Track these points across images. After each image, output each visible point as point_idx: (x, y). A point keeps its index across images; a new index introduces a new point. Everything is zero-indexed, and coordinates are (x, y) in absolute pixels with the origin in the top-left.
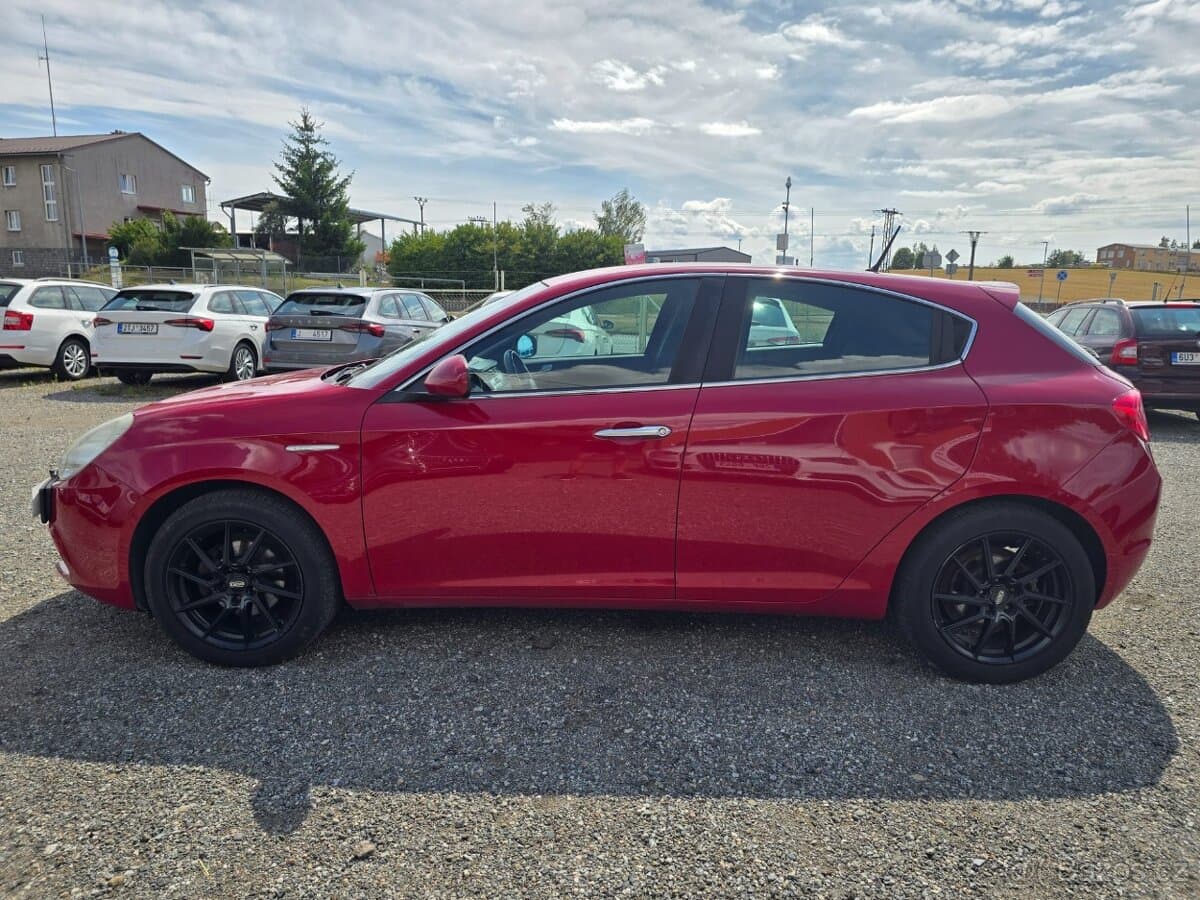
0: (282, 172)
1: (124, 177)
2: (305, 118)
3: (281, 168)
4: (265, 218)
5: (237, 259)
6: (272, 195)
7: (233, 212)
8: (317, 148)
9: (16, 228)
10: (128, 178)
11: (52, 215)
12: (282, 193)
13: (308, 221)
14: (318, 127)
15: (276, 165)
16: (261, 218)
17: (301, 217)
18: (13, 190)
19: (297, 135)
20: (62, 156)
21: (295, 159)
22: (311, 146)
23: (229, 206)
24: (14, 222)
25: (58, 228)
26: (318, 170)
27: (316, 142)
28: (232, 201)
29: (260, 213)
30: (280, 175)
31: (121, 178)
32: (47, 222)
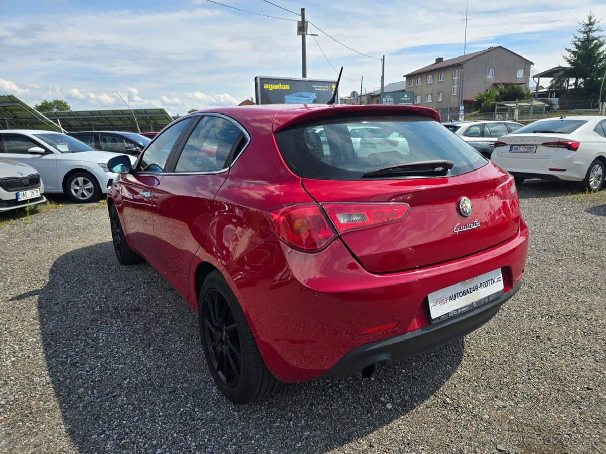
0: (570, 53)
1: (489, 69)
2: (590, 18)
3: (569, 51)
4: (554, 81)
5: (520, 106)
6: (561, 67)
7: (539, 79)
8: (595, 35)
9: (440, 100)
10: (491, 70)
11: (455, 93)
12: (567, 65)
13: (581, 79)
14: (598, 22)
15: (566, 49)
16: (552, 81)
17: (577, 77)
18: (443, 83)
19: (583, 30)
20: (462, 64)
21: (579, 43)
22: (591, 34)
23: (537, 77)
24: (441, 98)
25: (456, 97)
26: (593, 48)
27: (595, 31)
28: (539, 74)
29: (552, 79)
30: (568, 55)
31: (488, 70)
32: (452, 96)
